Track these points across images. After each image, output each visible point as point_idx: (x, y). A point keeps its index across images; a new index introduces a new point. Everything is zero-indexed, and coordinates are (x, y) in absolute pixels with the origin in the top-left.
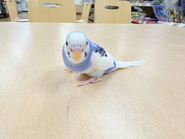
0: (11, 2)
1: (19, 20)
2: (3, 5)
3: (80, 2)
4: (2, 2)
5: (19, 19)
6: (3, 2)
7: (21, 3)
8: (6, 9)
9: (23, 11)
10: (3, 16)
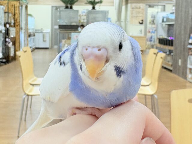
0: (26, 53)
1: (35, 80)
2: (7, 44)
3: (141, 31)
4: (6, 38)
5: (35, 78)
6: (8, 38)
7: (34, 35)
8: (10, 49)
9: (37, 48)
10: (4, 60)
